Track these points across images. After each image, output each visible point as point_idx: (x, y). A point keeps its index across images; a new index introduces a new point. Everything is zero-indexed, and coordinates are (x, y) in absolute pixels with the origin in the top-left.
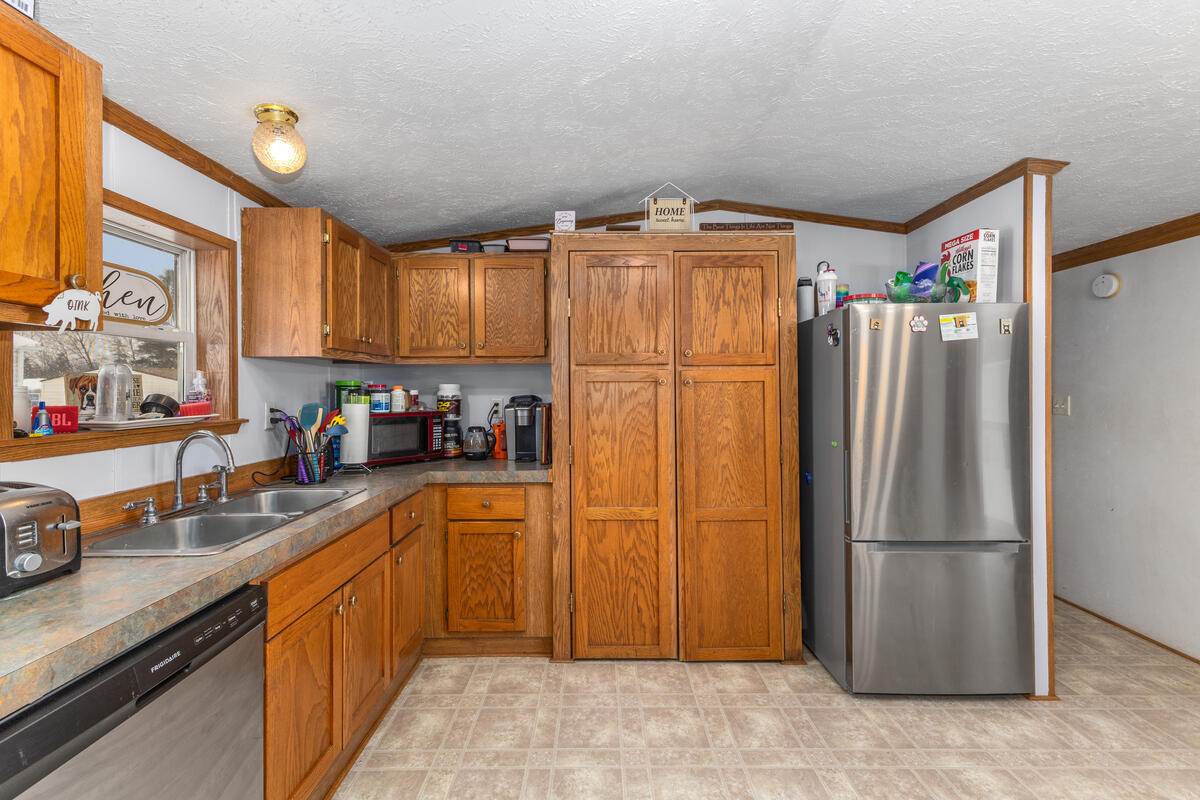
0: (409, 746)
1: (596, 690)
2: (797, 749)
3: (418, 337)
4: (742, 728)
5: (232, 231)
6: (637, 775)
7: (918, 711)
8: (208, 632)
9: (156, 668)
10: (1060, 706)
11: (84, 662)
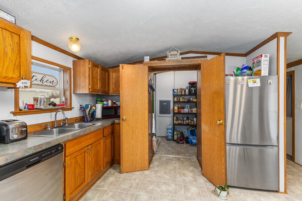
0: (105, 184)
1: (152, 176)
2: (201, 198)
3: (114, 89)
4: (187, 190)
5: (70, 65)
6: (156, 198)
7: (240, 192)
8: (46, 154)
9: (32, 160)
10: (287, 196)
11: (15, 157)
